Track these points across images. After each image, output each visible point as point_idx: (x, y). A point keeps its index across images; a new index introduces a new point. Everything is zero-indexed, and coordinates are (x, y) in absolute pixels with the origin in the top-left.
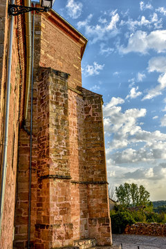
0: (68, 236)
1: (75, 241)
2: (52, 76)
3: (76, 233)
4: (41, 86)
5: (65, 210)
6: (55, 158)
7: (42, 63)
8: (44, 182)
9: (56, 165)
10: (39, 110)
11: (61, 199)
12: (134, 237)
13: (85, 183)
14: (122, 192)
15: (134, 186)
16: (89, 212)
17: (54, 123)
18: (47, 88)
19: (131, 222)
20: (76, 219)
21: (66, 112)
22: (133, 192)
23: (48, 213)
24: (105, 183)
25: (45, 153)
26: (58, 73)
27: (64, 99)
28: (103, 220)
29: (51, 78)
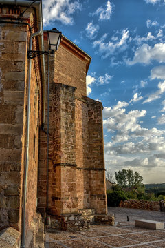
0: (74, 206)
1: (80, 210)
2: (63, 89)
3: (81, 204)
4: (55, 97)
5: (72, 188)
6: (65, 151)
7: (56, 79)
8: (58, 168)
9: (66, 156)
10: (54, 116)
11: (69, 180)
12: (126, 210)
13: (88, 170)
14: (120, 176)
15: (130, 172)
16: (91, 190)
17: (65, 125)
18: (59, 99)
19: (124, 199)
20: (81, 194)
21: (73, 117)
22: (129, 176)
23: (60, 190)
24: (103, 169)
25: (58, 148)
26: (67, 87)
27: (72, 107)
28: (101, 196)
29: (62, 91)
